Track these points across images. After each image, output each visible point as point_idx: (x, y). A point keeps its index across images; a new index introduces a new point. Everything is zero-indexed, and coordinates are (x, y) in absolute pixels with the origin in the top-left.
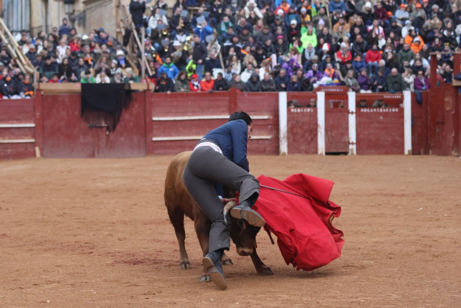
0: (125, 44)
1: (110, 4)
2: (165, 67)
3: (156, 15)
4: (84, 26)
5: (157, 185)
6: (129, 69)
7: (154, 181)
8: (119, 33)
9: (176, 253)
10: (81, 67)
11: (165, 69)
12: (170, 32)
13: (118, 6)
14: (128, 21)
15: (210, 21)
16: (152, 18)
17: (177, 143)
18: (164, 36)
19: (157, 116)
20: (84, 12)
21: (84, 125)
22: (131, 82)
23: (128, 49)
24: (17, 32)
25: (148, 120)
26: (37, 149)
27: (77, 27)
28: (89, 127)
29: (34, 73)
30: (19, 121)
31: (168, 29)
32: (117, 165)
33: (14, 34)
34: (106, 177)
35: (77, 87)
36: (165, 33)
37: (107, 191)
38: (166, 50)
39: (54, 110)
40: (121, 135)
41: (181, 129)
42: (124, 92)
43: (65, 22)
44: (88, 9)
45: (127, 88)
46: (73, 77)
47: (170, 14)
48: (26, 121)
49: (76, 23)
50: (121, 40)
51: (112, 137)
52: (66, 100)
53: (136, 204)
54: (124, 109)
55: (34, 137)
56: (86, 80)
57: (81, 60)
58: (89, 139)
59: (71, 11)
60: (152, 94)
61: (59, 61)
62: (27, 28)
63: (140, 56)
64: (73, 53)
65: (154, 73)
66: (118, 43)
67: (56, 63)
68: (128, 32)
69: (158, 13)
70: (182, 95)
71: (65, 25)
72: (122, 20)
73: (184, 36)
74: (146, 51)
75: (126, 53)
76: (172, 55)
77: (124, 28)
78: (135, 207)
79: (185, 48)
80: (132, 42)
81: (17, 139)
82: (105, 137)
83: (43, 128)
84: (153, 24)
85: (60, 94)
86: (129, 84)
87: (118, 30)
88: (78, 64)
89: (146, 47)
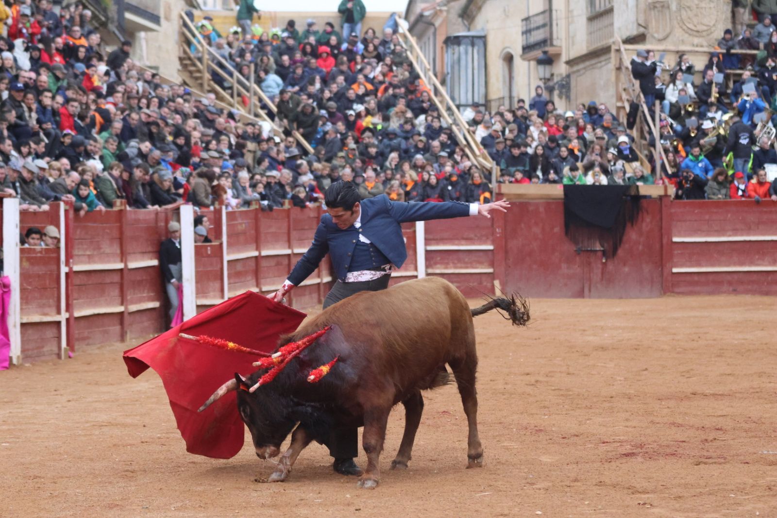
0: (631, 125)
1: (606, 64)
2: (691, 161)
3: (678, 82)
4: (568, 98)
5: (678, 340)
6: (636, 164)
7: (675, 334)
8: (619, 109)
9: (707, 444)
10: (564, 159)
11: (691, 164)
12: (699, 108)
13: (619, 69)
14: (634, 90)
15: (760, 92)
16: (671, 86)
17: (711, 278)
18: (689, 114)
19: (680, 236)
20: (568, 76)
21: (569, 247)
22: (640, 184)
23: (635, 133)
24: (466, 106)
25: (665, 241)
26: (497, 283)
27: (556, 99)
28: (576, 251)
29: (491, 168)
30: (469, 240)
31: (695, 103)
32: (618, 310)
33: (461, 109)
34: (602, 328)
35: (557, 191)
36: (690, 109)
37: (603, 348)
38: (693, 135)
39: (523, 225)
40: (625, 265)
41: (715, 255)
42: (629, 198)
43: (540, 91)
44: (574, 72)
45: (633, 193)
46: (552, 176)
47: (698, 80)
48: (481, 241)
49: (556, 93)
50: (623, 120)
51: (611, 267)
52: (541, 209)
53: (646, 369)
54: (629, 225)
55: (492, 264)
56: (571, 180)
57: (563, 149)
58: (576, 269)
59: (548, 76)
60: (672, 202)
61: (530, 151)
62: (482, 101)
63: (652, 144)
64: (552, 139)
65: (674, 170)
66: (619, 124)
67: (526, 154)
68: (635, 108)
69: (681, 80)
70: (718, 204)
71: (539, 95)
72: (625, 90)
73: (720, 113)
74: (662, 136)
75: (632, 139)
76: (702, 142)
77: (628, 100)
78: (645, 372)
79: (722, 132)
80: (641, 122)
81: (467, 268)
82: (600, 266)
83: (506, 252)
84: (672, 95)
85: (531, 201)
86: (637, 187)
87: (619, 104)
88: (559, 155)
89: (663, 130)
